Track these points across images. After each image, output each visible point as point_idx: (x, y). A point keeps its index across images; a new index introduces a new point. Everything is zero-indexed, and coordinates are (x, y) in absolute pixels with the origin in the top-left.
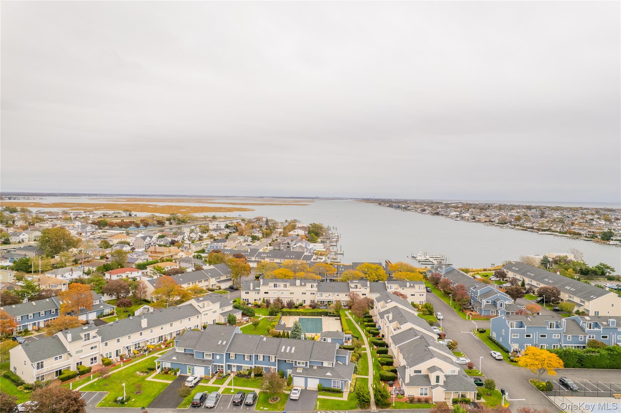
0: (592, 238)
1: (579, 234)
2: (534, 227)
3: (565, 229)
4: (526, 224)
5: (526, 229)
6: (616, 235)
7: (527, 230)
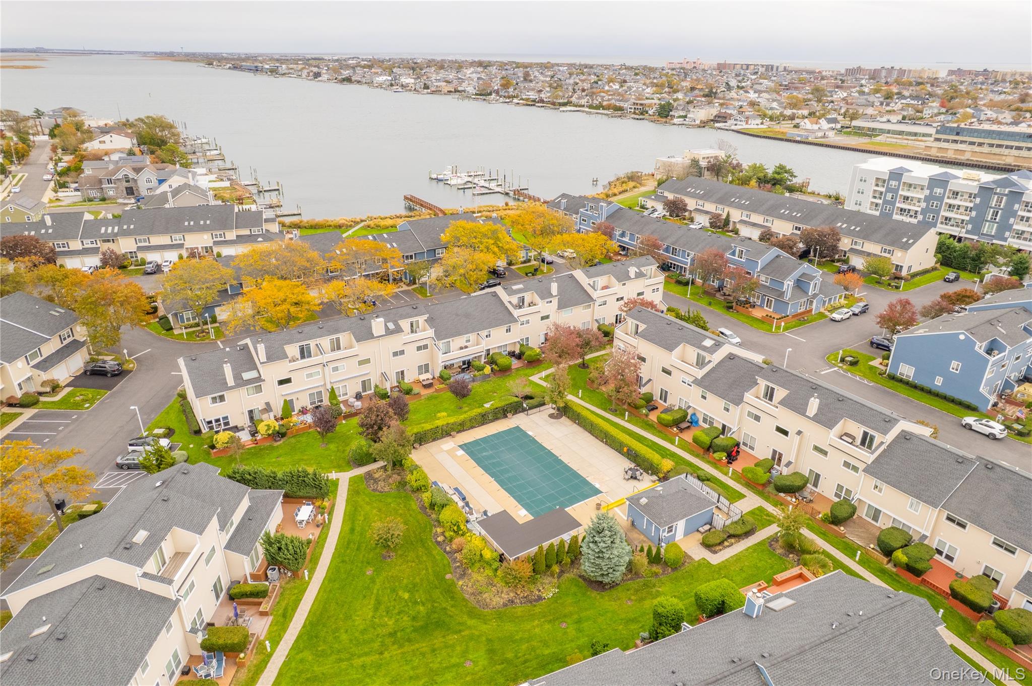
0: (642, 114)
1: (621, 109)
2: (545, 100)
3: (595, 102)
4: (527, 93)
5: (532, 103)
6: (677, 109)
7: (534, 105)
